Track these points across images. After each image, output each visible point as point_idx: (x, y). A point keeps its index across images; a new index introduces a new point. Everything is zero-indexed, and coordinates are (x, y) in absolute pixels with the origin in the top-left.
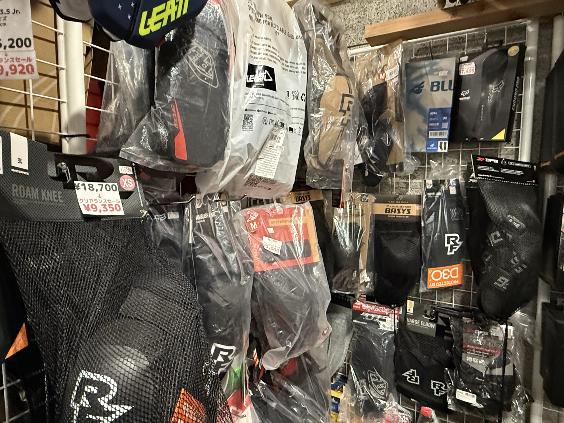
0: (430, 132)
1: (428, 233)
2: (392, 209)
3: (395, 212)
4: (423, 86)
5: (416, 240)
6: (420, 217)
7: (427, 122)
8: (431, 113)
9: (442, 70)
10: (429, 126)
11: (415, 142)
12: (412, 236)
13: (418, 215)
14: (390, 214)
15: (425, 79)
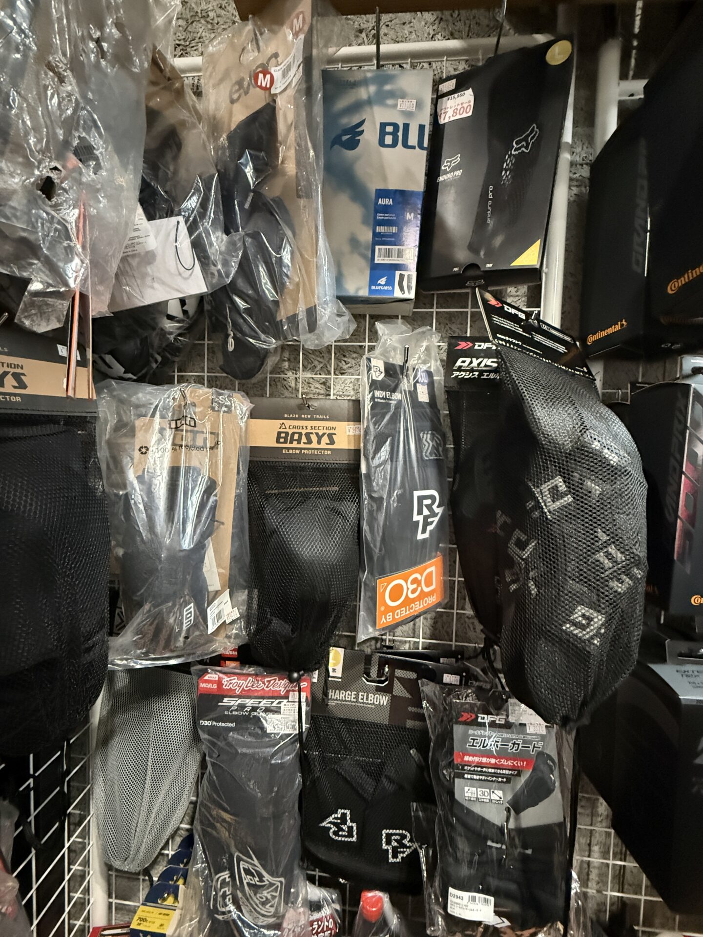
0: (377, 247)
1: (376, 489)
2: (293, 434)
3: (299, 442)
4: (362, 132)
5: (348, 508)
6: (357, 452)
7: (371, 221)
8: (380, 202)
9: (403, 96)
10: (375, 235)
11: (345, 271)
12: (339, 497)
13: (352, 447)
14: (288, 445)
15: (365, 115)
